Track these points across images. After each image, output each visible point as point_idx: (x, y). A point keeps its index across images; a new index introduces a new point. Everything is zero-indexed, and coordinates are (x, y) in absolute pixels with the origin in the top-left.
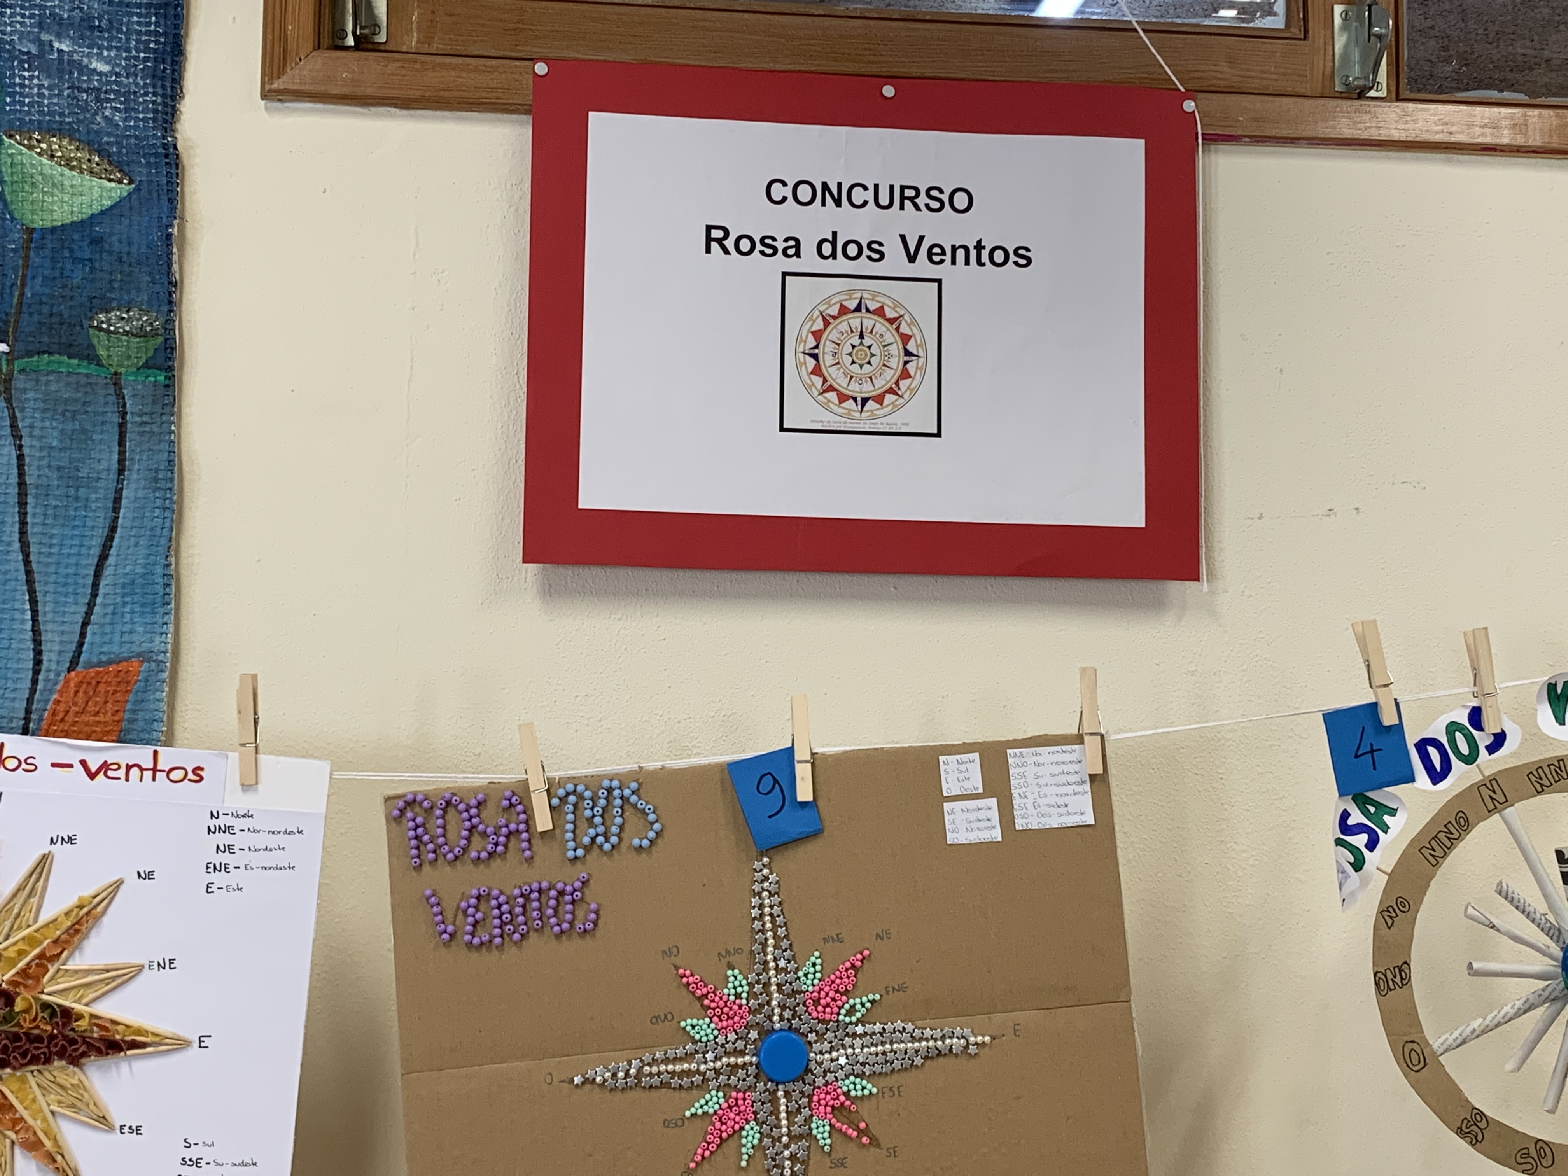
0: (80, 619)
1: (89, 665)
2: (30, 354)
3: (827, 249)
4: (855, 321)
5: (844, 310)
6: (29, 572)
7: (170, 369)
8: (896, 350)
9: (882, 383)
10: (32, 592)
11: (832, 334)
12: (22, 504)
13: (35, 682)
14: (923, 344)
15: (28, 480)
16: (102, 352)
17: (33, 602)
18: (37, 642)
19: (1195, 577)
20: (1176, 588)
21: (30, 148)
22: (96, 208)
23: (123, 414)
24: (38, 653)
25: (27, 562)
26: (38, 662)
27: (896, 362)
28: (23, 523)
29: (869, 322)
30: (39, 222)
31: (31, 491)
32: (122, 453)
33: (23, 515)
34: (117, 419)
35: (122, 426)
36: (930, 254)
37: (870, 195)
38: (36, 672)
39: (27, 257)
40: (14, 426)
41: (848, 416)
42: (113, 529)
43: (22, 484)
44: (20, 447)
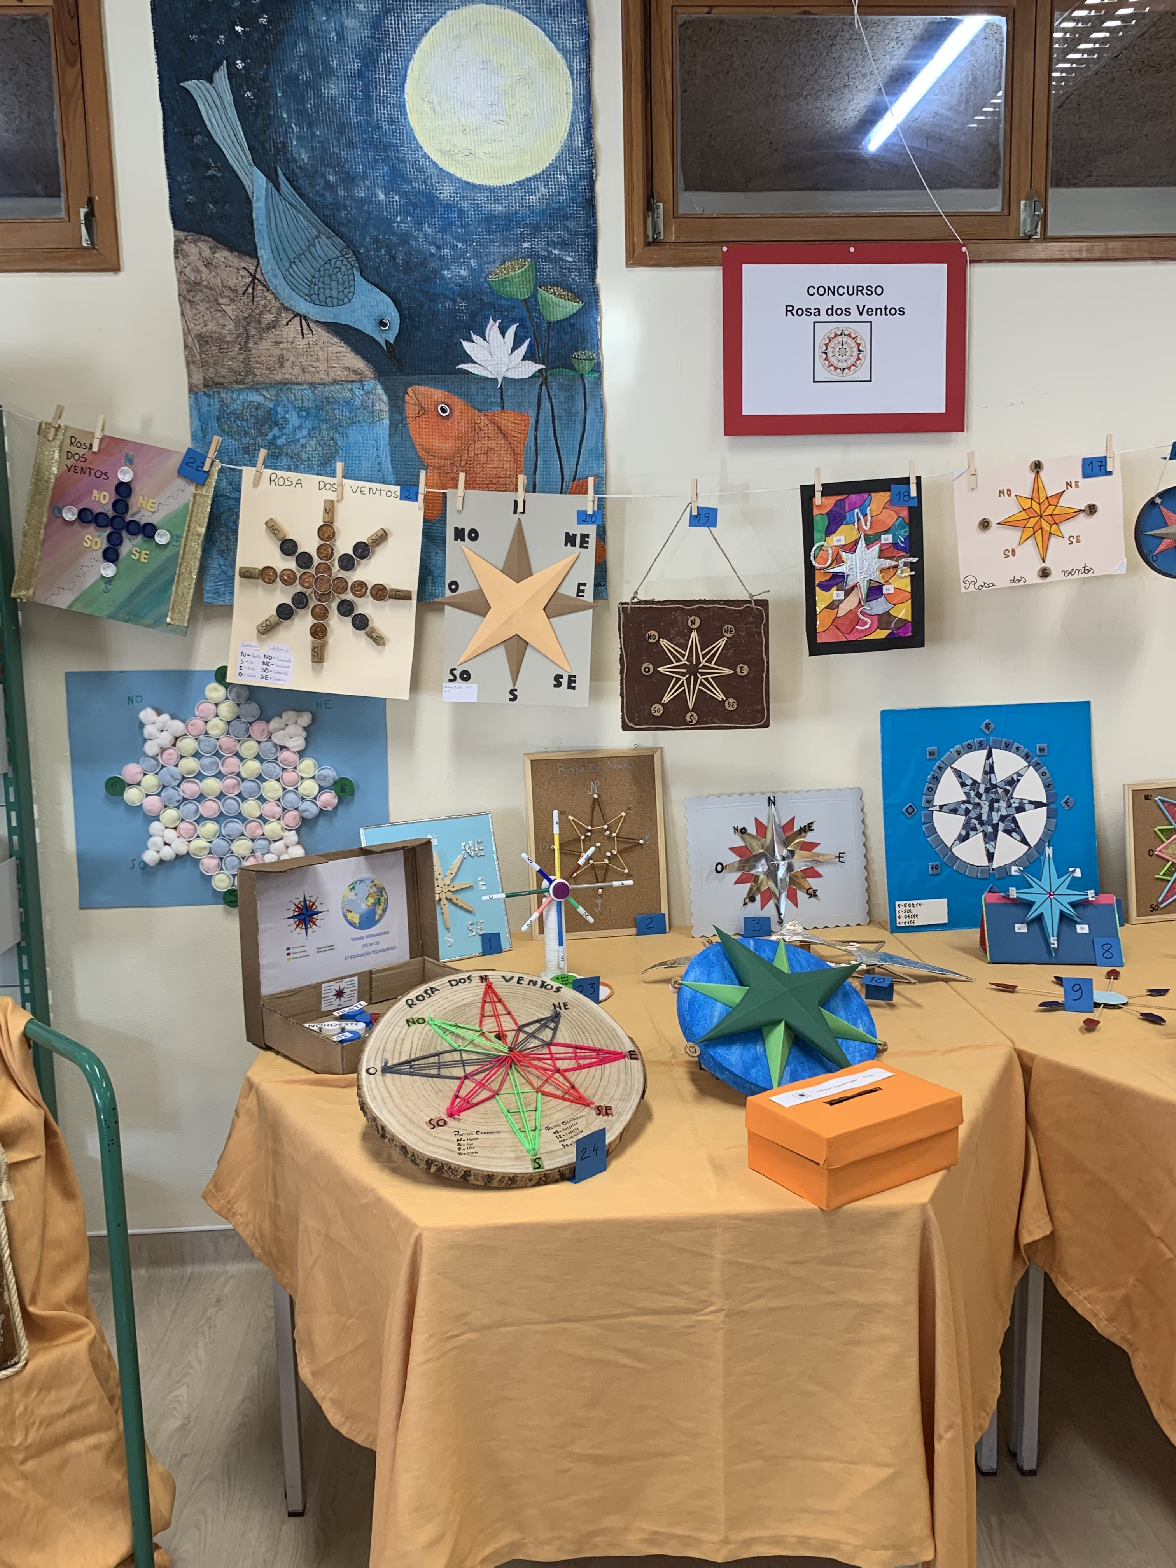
0: (575, 463)
1: (579, 479)
2: (552, 369)
3: (830, 312)
4: (840, 339)
5: (836, 335)
6: (558, 447)
7: (600, 372)
8: (855, 349)
9: (850, 362)
10: (559, 454)
11: (832, 344)
12: (554, 423)
13: (562, 485)
14: (865, 347)
15: (556, 414)
16: (576, 366)
17: (560, 457)
18: (562, 471)
19: (963, 430)
20: (955, 435)
21: (548, 291)
22: (571, 313)
23: (585, 388)
24: (563, 475)
25: (557, 444)
26: (563, 479)
27: (855, 354)
28: (554, 430)
29: (845, 339)
30: (554, 319)
31: (556, 418)
32: (585, 403)
33: (554, 427)
34: (583, 391)
35: (585, 393)
36: (868, 312)
37: (845, 290)
38: (562, 482)
39: (549, 333)
40: (549, 395)
41: (838, 375)
42: (584, 430)
43: (553, 416)
44: (551, 403)
